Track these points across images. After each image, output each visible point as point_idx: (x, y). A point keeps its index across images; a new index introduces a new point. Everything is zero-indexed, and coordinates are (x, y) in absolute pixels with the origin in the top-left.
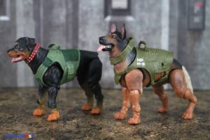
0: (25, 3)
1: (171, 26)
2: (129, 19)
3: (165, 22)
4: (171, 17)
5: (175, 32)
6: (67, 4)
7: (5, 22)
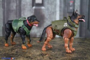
1: (60, 11)
2: (43, 8)
3: (58, 9)
4: (60, 7)
5: (62, 13)
6: (16, 1)
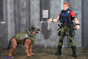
0: (11, 17)
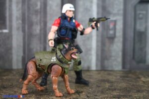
0: (17, 22)
1: (97, 36)
6: (40, 23)
7: (6, 33)
